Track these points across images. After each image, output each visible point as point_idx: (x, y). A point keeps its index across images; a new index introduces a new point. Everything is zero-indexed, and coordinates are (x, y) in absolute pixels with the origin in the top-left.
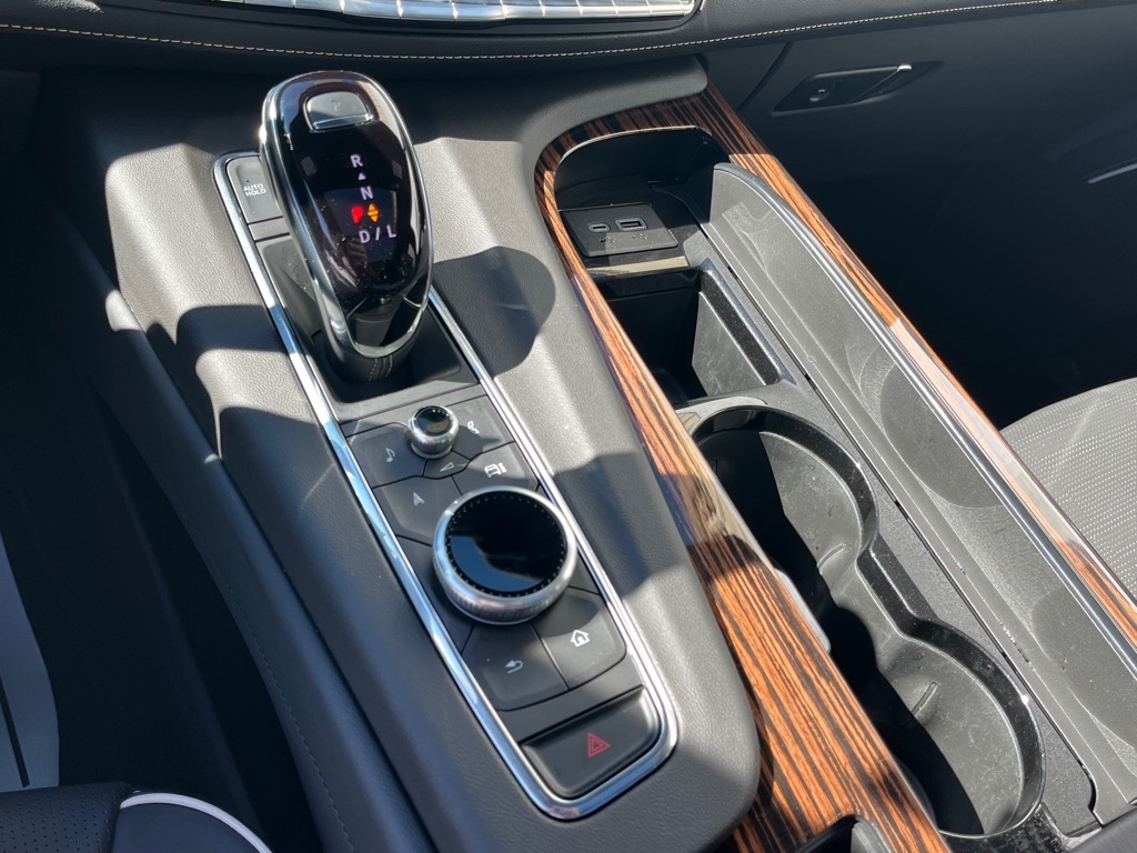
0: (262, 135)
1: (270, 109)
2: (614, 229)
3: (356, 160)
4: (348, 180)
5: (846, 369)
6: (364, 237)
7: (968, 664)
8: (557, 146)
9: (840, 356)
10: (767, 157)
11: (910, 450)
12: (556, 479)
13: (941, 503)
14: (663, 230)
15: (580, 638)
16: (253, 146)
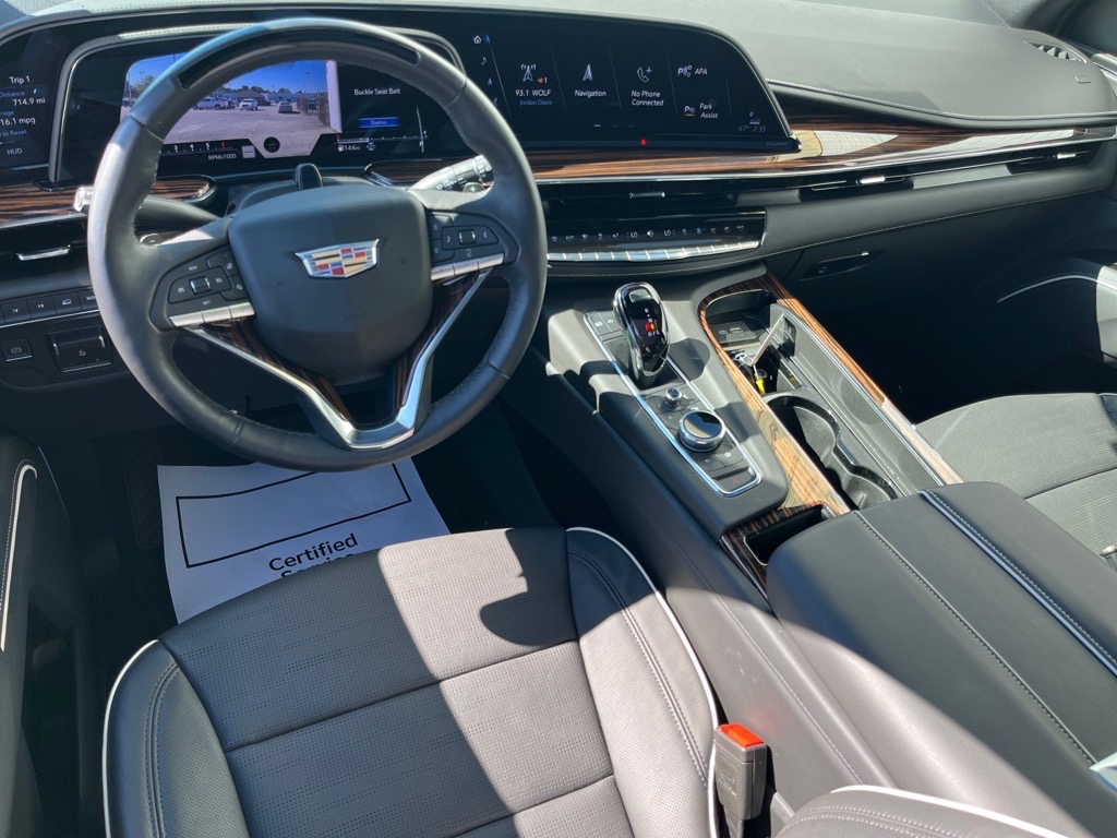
0: (615, 303)
1: (618, 295)
2: (730, 332)
3: (646, 310)
4: (644, 316)
5: (827, 381)
6: (650, 334)
7: (876, 482)
8: (705, 301)
9: (824, 376)
10: (794, 300)
11: (852, 408)
12: (716, 411)
13: (864, 425)
14: (750, 332)
15: (728, 455)
16: (610, 308)
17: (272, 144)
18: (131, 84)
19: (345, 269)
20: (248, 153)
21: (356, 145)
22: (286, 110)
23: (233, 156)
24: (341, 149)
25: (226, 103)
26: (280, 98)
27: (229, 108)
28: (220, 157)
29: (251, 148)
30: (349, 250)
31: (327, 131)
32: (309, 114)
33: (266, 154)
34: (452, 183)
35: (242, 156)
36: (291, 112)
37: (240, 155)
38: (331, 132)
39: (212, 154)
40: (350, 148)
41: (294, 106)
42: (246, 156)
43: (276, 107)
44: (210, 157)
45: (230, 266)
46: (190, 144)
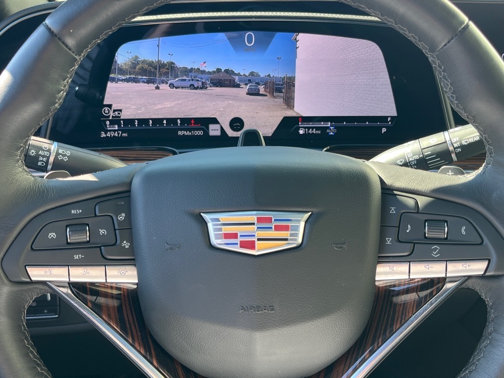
17: (237, 123)
18: (118, 62)
19: (257, 243)
20: (214, 131)
21: (317, 129)
22: (253, 93)
23: (200, 133)
24: (301, 132)
25: (200, 84)
26: (250, 81)
27: (201, 88)
28: (188, 133)
29: (217, 127)
30: (269, 220)
31: (290, 113)
32: (275, 97)
33: (231, 133)
34: (417, 157)
35: (208, 133)
36: (258, 94)
37: (206, 132)
38: (295, 115)
39: (181, 130)
40: (310, 131)
41: (262, 89)
42: (212, 133)
43: (245, 89)
44: (180, 133)
45: (122, 217)
46: (163, 119)
